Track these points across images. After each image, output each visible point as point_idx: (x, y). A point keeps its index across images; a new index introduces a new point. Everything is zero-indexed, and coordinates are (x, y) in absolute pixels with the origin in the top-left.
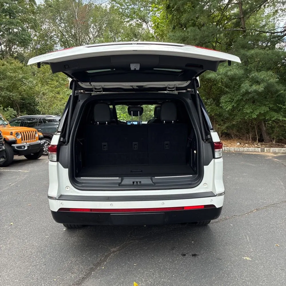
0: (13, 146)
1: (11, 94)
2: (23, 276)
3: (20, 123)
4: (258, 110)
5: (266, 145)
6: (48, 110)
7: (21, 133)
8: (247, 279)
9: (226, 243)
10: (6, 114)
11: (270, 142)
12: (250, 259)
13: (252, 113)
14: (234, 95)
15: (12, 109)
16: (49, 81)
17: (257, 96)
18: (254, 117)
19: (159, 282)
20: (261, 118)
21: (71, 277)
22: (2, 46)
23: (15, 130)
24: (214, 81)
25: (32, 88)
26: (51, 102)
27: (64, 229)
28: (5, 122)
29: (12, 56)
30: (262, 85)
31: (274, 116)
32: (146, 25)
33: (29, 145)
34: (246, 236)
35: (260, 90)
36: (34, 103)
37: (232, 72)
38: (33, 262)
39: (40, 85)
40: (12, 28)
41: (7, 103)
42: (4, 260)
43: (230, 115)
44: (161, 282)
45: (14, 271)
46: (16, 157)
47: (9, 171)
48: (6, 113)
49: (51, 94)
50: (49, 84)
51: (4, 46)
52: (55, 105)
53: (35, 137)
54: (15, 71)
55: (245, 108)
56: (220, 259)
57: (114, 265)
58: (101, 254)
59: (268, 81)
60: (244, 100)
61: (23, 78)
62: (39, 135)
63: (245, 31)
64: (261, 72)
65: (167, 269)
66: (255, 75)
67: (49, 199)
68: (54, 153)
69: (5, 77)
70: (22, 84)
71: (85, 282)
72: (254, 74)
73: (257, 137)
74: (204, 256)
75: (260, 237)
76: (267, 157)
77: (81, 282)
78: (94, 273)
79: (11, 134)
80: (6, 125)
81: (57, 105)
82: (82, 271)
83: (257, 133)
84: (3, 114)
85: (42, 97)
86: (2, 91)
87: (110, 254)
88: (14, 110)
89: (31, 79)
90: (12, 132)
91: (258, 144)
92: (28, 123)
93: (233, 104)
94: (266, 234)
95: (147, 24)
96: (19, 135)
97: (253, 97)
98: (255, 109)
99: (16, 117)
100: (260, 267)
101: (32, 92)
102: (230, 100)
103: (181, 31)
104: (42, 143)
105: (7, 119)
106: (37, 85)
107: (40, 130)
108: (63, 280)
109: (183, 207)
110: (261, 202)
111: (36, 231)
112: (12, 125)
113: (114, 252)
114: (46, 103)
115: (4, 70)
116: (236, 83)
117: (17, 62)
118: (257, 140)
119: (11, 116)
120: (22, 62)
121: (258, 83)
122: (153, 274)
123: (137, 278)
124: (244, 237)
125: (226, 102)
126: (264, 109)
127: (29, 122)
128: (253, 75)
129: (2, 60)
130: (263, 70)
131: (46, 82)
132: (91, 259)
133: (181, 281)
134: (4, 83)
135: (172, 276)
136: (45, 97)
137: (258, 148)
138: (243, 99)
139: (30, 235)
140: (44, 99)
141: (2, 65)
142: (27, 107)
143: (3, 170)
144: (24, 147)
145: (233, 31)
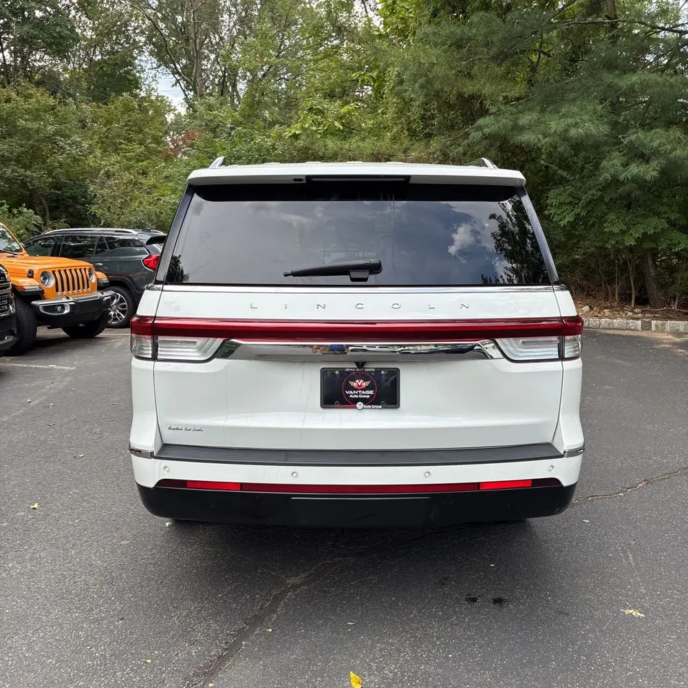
0: (34, 305)
1: (28, 173)
2: (67, 648)
3: (52, 248)
4: (639, 225)
5: (656, 313)
6: (118, 215)
7: (54, 272)
8: (638, 670)
9: (577, 570)
10: (17, 224)
11: (665, 306)
12: (642, 615)
13: (623, 232)
14: (581, 188)
15: (31, 210)
16: (121, 143)
17: (639, 193)
18: (628, 244)
19: (415, 672)
20: (646, 247)
21: (189, 653)
22: (6, 53)
23: (38, 264)
24: (530, 151)
25: (78, 160)
26: (127, 196)
27: (167, 524)
28: (15, 244)
29: (29, 77)
30: (654, 163)
31: (679, 243)
32: (363, 5)
33: (73, 303)
34: (624, 552)
35: (648, 177)
36: (85, 198)
37: (579, 130)
38: (92, 610)
39: (98, 152)
40: (29, 8)
41: (19, 195)
42: (17, 603)
43: (569, 236)
44: (419, 674)
45: (45, 634)
46: (43, 332)
47: (26, 365)
48: (16, 220)
49: (127, 176)
50: (121, 149)
51: (11, 53)
52: (135, 202)
53: (90, 284)
54: (36, 115)
55: (609, 220)
56: (564, 613)
57: (298, 623)
58: (263, 593)
59: (670, 153)
60: (607, 200)
61: (56, 133)
62: (98, 279)
63: (614, 26)
64: (653, 131)
65: (433, 637)
66: (638, 138)
67: (132, 455)
68: (147, 336)
69: (13, 130)
70: (54, 148)
71: (226, 668)
72: (636, 136)
73: (633, 292)
74: (523, 604)
75: (660, 556)
76: (658, 344)
77: (216, 668)
78: (246, 645)
79: (30, 275)
80: (17, 251)
81: (141, 203)
82: (217, 638)
83: (632, 284)
84: (9, 224)
85: (103, 183)
86: (5, 166)
87: (285, 592)
88: (36, 214)
89: (76, 138)
90: (33, 272)
91: (636, 310)
92: (70, 247)
93: (577, 210)
94: (675, 548)
95: (364, 3)
96: (49, 277)
97: (629, 195)
98: (633, 223)
99: (41, 230)
100: (669, 638)
101: (78, 168)
102: (571, 199)
103: (454, 23)
104: (106, 298)
105: (19, 236)
106: (90, 153)
107: (101, 264)
108: (169, 661)
109: (478, 484)
110: (655, 461)
111: (96, 528)
112: (32, 253)
113: (295, 587)
114: (114, 198)
115: (9, 115)
116: (589, 157)
117: (42, 95)
118: (633, 301)
119: (27, 229)
120: (54, 93)
121: (644, 158)
122: (399, 651)
123: (358, 662)
124: (622, 555)
125: (561, 204)
126: (653, 225)
127: (73, 244)
128: (633, 137)
129: (4, 87)
130: (657, 127)
131: (114, 144)
132: (237, 606)
133: (470, 671)
134: (9, 146)
135: (447, 657)
136: (111, 182)
137: (636, 321)
138: (603, 198)
139: (81, 538)
140: (110, 187)
141: (6, 102)
142: (67, 207)
143: (10, 365)
144: (63, 307)
145: (586, 24)
